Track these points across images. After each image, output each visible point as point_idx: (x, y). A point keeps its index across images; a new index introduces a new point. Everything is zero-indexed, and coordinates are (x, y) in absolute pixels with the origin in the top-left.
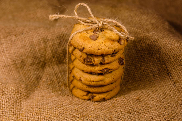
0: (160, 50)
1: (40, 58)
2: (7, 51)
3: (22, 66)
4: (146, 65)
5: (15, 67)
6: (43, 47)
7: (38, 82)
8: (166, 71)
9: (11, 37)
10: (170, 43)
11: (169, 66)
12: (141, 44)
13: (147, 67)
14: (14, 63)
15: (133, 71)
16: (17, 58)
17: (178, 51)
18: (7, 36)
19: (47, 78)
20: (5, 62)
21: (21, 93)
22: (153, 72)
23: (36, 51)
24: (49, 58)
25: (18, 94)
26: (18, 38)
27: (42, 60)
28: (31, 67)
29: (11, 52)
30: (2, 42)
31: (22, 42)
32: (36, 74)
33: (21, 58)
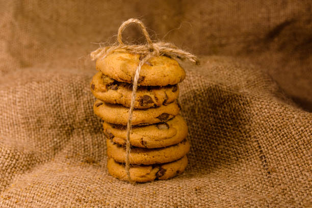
0: (251, 119)
1: (66, 120)
2: (19, 102)
3: (36, 128)
4: (228, 143)
5: (27, 128)
6: (74, 104)
7: (55, 154)
8: (259, 153)
9: (31, 84)
10: (268, 107)
11: (264, 145)
12: (225, 108)
13: (229, 146)
14: (25, 121)
15: (206, 151)
16: (31, 113)
17: (279, 120)
18: (27, 83)
19: (69, 150)
20: (12, 119)
21: (17, 160)
22: (237, 154)
23: (63, 108)
24: (81, 121)
25: (12, 159)
26: (40, 85)
27: (69, 124)
28: (51, 130)
29: (25, 105)
30: (17, 90)
31: (45, 92)
32: (55, 143)
33: (37, 115)
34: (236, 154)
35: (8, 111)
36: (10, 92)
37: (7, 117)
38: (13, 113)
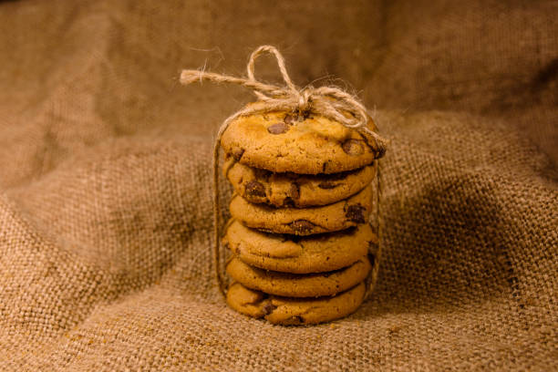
0: (497, 215)
1: (182, 215)
2: (107, 187)
3: (133, 230)
4: (455, 256)
5: (117, 229)
6: (193, 188)
7: (161, 274)
8: (507, 274)
10: (526, 193)
11: (516, 260)
12: (451, 197)
13: (456, 262)
14: (115, 218)
15: (417, 270)
16: (125, 206)
17: (545, 216)
18: (119, 157)
19: (185, 266)
20: (95, 214)
21: (98, 283)
22: (469, 276)
23: (176, 195)
25: (90, 281)
27: (185, 222)
28: (156, 234)
29: (115, 191)
30: (104, 167)
31: (147, 171)
32: (163, 254)
33: (135, 208)
34: (466, 275)
35: (88, 201)
36: (91, 170)
37: (87, 211)
38: (96, 205)
